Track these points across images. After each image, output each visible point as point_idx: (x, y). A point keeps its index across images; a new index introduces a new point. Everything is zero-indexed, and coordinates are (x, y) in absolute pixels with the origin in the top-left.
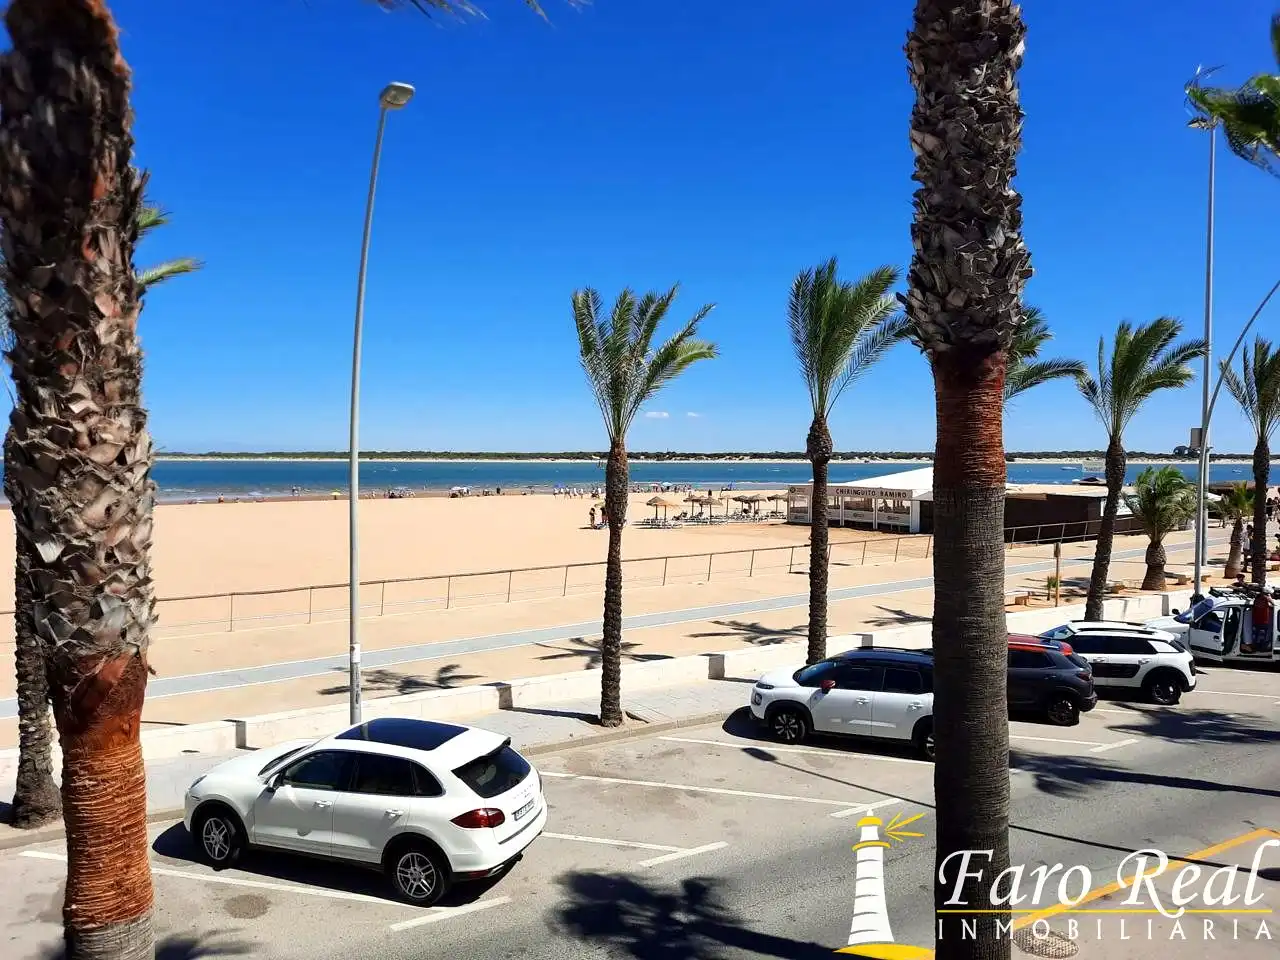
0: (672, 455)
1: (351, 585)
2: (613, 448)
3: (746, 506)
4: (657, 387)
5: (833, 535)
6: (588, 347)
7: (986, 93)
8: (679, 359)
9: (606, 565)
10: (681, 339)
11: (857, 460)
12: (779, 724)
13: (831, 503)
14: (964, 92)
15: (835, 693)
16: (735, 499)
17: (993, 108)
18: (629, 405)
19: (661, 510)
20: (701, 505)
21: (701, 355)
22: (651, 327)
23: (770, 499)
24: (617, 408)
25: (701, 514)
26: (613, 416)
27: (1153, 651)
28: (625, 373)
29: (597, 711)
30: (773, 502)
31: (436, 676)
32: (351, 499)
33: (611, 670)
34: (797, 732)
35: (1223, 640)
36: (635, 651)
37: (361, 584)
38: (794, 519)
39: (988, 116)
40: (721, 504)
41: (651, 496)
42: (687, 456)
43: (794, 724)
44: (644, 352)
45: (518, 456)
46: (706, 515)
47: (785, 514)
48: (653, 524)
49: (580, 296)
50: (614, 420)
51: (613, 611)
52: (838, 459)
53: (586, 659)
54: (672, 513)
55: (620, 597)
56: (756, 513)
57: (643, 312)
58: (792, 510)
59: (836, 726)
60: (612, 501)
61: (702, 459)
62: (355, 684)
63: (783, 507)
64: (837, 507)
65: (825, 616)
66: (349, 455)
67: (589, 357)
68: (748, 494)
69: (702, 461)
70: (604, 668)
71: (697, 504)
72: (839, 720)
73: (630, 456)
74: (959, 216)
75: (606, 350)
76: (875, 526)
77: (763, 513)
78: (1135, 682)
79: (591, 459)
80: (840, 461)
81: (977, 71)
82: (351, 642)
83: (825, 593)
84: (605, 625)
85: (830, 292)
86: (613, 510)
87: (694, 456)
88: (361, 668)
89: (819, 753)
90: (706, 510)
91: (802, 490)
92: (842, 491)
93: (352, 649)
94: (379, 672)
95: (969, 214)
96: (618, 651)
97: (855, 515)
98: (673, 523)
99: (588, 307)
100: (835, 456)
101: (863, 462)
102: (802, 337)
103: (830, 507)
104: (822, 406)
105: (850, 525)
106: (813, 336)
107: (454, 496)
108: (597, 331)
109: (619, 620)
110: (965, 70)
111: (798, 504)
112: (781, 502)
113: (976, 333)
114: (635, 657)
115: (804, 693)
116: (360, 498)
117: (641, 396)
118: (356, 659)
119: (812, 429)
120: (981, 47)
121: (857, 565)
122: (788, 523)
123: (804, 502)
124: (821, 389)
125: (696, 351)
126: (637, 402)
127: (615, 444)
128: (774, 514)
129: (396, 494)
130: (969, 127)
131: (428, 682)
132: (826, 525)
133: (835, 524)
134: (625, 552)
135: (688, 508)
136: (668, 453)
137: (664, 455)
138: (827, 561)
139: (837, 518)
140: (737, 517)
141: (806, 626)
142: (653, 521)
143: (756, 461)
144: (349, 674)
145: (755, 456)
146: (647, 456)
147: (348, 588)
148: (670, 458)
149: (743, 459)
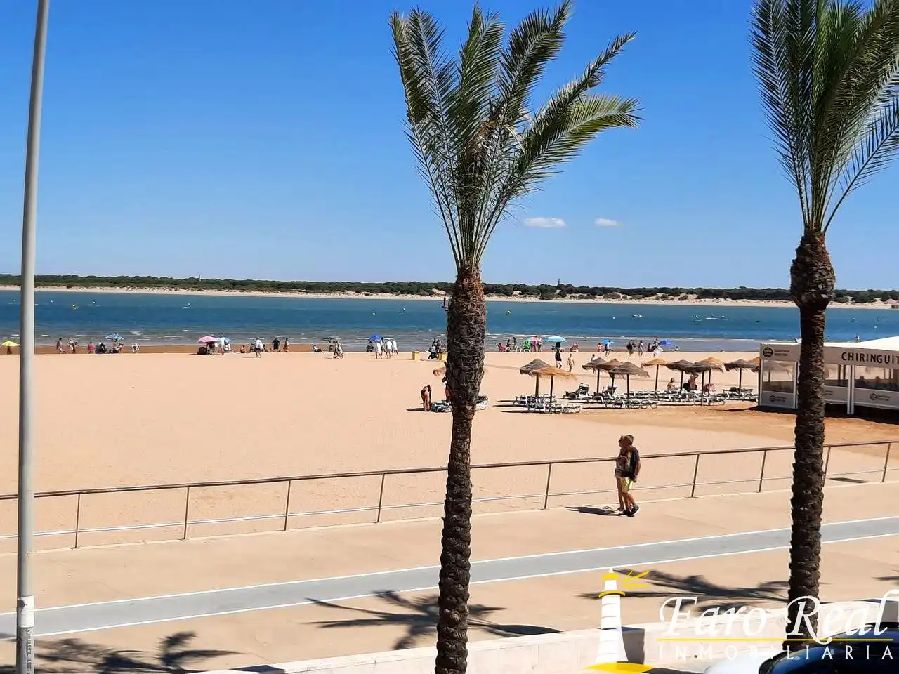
0: (566, 290)
1: (20, 497)
2: (460, 278)
3: (687, 377)
4: (537, 176)
5: (833, 430)
6: (419, 108)
8: (573, 127)
9: (445, 474)
10: (576, 93)
11: (878, 305)
13: (833, 376)
16: (672, 366)
18: (490, 206)
19: (545, 383)
20: (612, 376)
21: (609, 121)
22: (528, 73)
23: (729, 367)
24: (468, 213)
25: (612, 389)
26: (462, 223)
28: (483, 151)
30: (735, 373)
31: (160, 652)
32: (21, 351)
33: (451, 651)
36: (493, 619)
37: (38, 495)
38: (770, 402)
40: (646, 374)
41: (528, 357)
42: (593, 292)
44: (514, 115)
45: (310, 287)
46: (620, 391)
47: (755, 392)
48: (530, 404)
49: (404, 22)
50: (462, 231)
51: (456, 551)
52: (845, 301)
53: (400, 631)
54: (563, 387)
55: (468, 527)
56: (705, 389)
57: (518, 47)
58: (766, 386)
60: (457, 366)
61: (614, 297)
62: (25, 664)
63: (751, 381)
64: (842, 383)
65: (816, 569)
66: (20, 280)
67: (423, 123)
68: (693, 358)
69: (617, 301)
70: (440, 646)
71: (604, 373)
73: (490, 290)
75: (451, 113)
77: (716, 391)
79: (431, 293)
80: (849, 305)
82: (20, 593)
83: (817, 529)
84: (443, 574)
85: (824, 16)
86: (458, 381)
87: (605, 292)
88: (33, 636)
90: (620, 383)
91: (783, 353)
92: (851, 356)
93: (21, 605)
94: (68, 642)
96: (463, 619)
97: (873, 397)
98: (564, 403)
99: (419, 42)
100: (841, 296)
101: (888, 306)
102: (782, 95)
103: (832, 383)
104: (818, 214)
105: (864, 413)
106: (798, 93)
107: (202, 351)
108: (435, 79)
109: (466, 567)
111: (778, 377)
112: (747, 373)
114: (494, 629)
116: (37, 351)
117: (510, 190)
118: (28, 621)
119: (799, 251)
121: (874, 482)
122: (759, 408)
123: (787, 375)
124: (816, 183)
125: (598, 115)
126: (501, 200)
127: (465, 271)
128: (736, 392)
129: (108, 345)
131: (146, 661)
132: (822, 414)
133: (838, 411)
134: (478, 452)
135: (590, 380)
136: (560, 287)
137: (553, 289)
138: (821, 474)
139: (843, 402)
140: (674, 396)
141: (783, 583)
142: (531, 400)
143: (708, 302)
144: (14, 645)
145: (705, 294)
146: (525, 290)
147: (14, 503)
148: (562, 295)
149: (686, 298)
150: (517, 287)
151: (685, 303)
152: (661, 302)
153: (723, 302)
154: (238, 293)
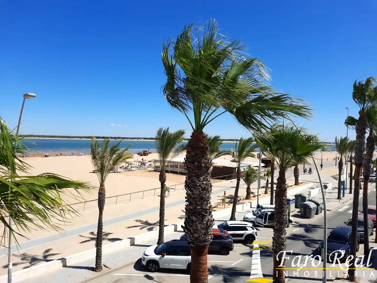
5: (168, 176)
6: (94, 158)
7: (203, 184)
8: (122, 158)
12: (150, 266)
14: (198, 183)
15: (166, 257)
17: (205, 187)
18: (106, 174)
24: (102, 174)
26: (101, 177)
27: (247, 230)
29: (94, 266)
31: (42, 255)
34: (155, 269)
35: (264, 221)
38: (156, 169)
39: (204, 189)
42: (124, 138)
43: (154, 266)
45: (68, 137)
46: (130, 167)
58: (155, 166)
59: (166, 266)
64: (168, 166)
69: (129, 140)
72: (167, 265)
74: (197, 214)
76: (179, 172)
77: (147, 165)
78: (243, 238)
81: (201, 178)
87: (126, 138)
89: (161, 275)
92: (170, 162)
95: (199, 214)
97: (173, 169)
98: (119, 171)
99: (96, 146)
105: (172, 172)
108: (97, 153)
110: (198, 176)
111: (157, 164)
113: (201, 244)
114: (109, 240)
115: (157, 257)
120: (202, 172)
122: (154, 171)
128: (150, 166)
130: (199, 192)
133: (167, 171)
135: (124, 165)
140: (139, 167)
143: (145, 140)
145: (145, 139)
148: (119, 139)
149: (141, 139)
150: (110, 137)
151: (141, 140)
152: (137, 140)
153: (148, 140)
154: (53, 138)
